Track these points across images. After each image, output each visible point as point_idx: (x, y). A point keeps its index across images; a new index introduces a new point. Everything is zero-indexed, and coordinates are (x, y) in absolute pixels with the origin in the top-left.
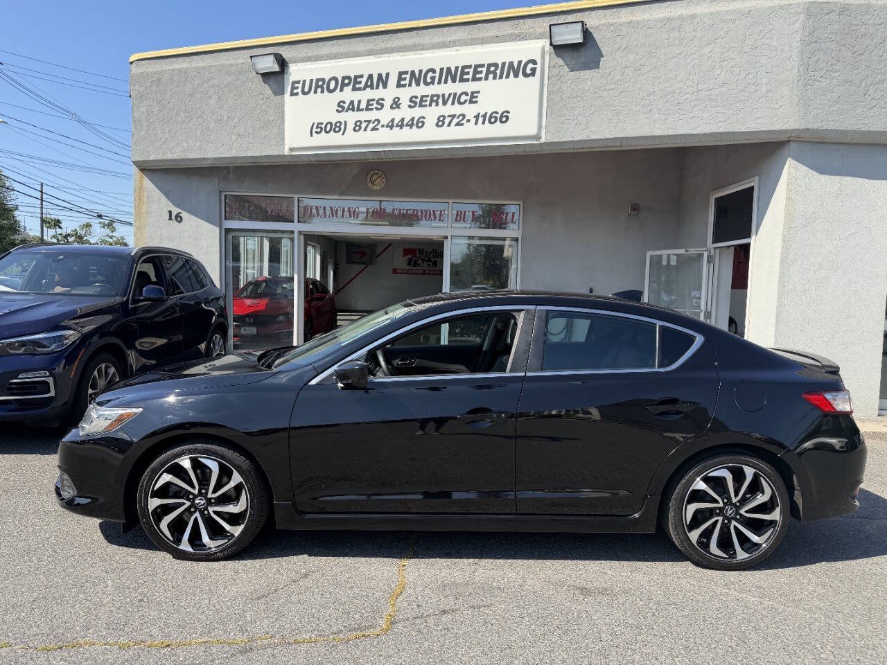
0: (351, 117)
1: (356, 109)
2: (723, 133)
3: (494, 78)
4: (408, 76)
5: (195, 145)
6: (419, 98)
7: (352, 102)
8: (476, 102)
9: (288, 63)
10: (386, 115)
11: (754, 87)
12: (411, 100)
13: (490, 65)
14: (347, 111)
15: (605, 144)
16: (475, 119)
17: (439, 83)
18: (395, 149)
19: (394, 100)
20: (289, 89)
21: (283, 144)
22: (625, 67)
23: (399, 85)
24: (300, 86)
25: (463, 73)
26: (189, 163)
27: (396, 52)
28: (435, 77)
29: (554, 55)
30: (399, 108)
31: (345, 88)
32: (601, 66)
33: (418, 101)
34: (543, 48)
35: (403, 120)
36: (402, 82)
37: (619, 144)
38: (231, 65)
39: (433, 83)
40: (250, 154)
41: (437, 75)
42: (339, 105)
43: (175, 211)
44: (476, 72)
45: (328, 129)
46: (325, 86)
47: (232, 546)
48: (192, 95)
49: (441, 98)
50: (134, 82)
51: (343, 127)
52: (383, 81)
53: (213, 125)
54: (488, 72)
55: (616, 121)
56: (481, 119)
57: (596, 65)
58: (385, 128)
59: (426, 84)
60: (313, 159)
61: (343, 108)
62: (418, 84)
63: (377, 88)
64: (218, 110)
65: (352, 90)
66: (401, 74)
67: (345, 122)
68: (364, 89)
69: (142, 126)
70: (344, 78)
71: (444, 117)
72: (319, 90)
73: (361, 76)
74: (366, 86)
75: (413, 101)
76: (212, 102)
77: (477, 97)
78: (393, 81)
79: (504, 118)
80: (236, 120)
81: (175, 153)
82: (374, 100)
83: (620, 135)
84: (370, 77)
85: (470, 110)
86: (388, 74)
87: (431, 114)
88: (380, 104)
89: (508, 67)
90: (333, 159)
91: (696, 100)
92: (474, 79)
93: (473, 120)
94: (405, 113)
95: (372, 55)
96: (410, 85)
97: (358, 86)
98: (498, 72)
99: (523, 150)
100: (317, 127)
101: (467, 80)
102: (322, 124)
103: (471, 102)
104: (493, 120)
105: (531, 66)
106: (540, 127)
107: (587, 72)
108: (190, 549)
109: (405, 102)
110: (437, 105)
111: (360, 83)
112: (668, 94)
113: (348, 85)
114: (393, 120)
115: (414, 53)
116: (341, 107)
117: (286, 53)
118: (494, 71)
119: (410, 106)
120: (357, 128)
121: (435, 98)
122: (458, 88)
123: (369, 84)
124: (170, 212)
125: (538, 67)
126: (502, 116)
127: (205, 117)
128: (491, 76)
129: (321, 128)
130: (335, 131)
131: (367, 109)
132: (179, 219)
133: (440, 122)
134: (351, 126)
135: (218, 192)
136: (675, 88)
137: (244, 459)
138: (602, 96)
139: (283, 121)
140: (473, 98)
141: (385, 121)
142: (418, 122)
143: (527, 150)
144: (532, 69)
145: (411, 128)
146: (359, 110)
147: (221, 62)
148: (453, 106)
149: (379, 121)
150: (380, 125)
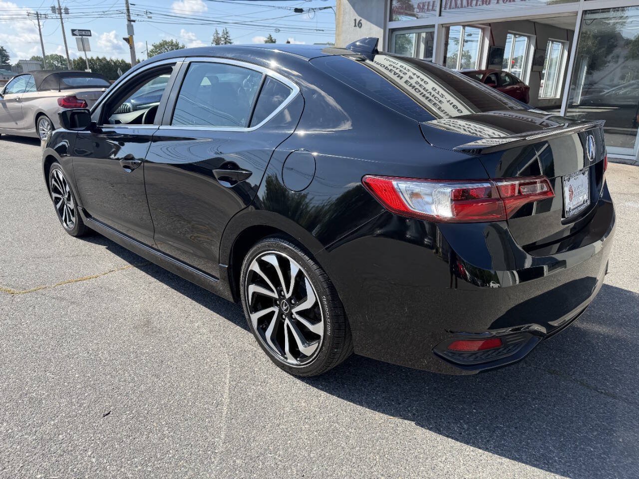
43: (358, 18)
124: (355, 20)
132: (360, 25)
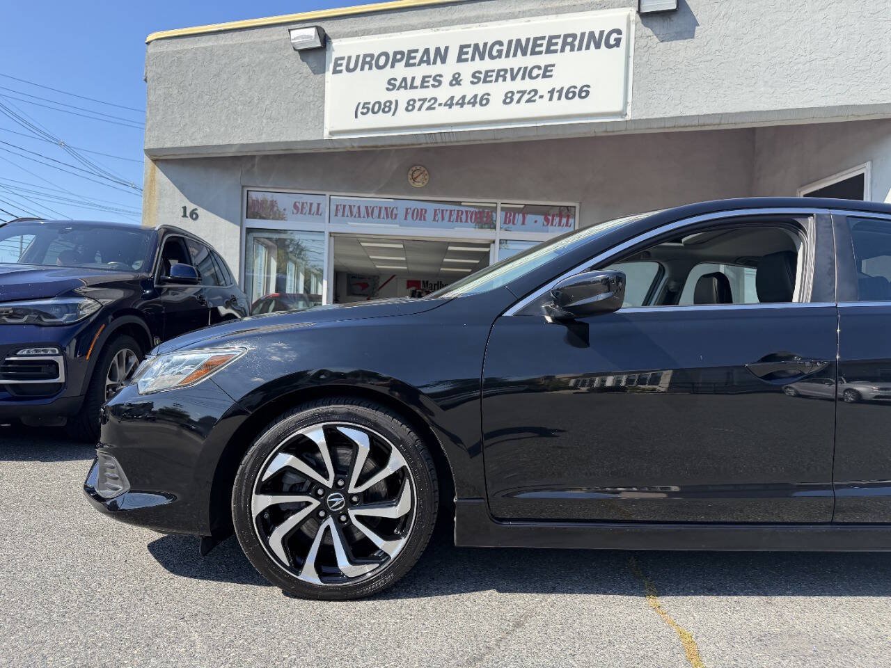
0: (403, 96)
1: (409, 86)
2: (841, 106)
3: (572, 50)
4: (470, 50)
5: (219, 131)
6: (483, 73)
7: (405, 79)
8: (551, 76)
9: (330, 39)
10: (443, 93)
11: (876, 55)
12: (474, 76)
13: (566, 36)
14: (398, 89)
15: (701, 122)
16: (549, 94)
17: (507, 56)
18: (453, 130)
19: (454, 76)
20: (331, 66)
21: (322, 128)
22: (725, 36)
23: (460, 60)
24: (344, 62)
25: (535, 45)
26: (210, 152)
27: (457, 24)
28: (502, 50)
29: (641, 25)
30: (460, 84)
31: (397, 64)
32: (696, 35)
33: (482, 76)
34: (629, 17)
35: (464, 97)
36: (464, 57)
37: (717, 121)
38: (265, 42)
39: (499, 56)
40: (283, 139)
41: (505, 48)
42: (389, 83)
43: (191, 206)
44: (550, 44)
45: (376, 109)
46: (374, 62)
47: (386, 574)
48: (218, 75)
49: (509, 73)
50: (152, 62)
51: (393, 107)
52: (441, 55)
53: (240, 108)
54: (565, 44)
55: (715, 95)
56: (556, 95)
57: (691, 35)
58: (442, 106)
59: (492, 57)
60: (355, 145)
61: (394, 85)
62: (482, 58)
63: (435, 63)
64: (246, 91)
65: (406, 66)
66: (462, 47)
67: (397, 102)
68: (419, 65)
69: (158, 109)
70: (396, 53)
71: (513, 93)
72: (367, 67)
73: (416, 51)
74: (421, 61)
75: (476, 78)
76: (241, 82)
77: (551, 71)
78: (453, 55)
79: (584, 92)
80: (267, 102)
81: (195, 139)
82: (430, 77)
83: (720, 111)
84: (427, 51)
85: (543, 85)
86: (447, 48)
87: (497, 90)
88: (438, 80)
89: (589, 37)
90: (380, 144)
91: (809, 70)
92: (548, 51)
93: (547, 96)
94: (467, 89)
95: (429, 27)
96: (473, 59)
97: (412, 61)
98: (577, 43)
99: (604, 129)
100: (363, 108)
101: (540, 53)
102: (369, 103)
103: (544, 76)
104: (571, 95)
105: (614, 36)
106: (626, 103)
107: (680, 42)
108: (316, 580)
109: (466, 77)
110: (504, 80)
111: (415, 58)
112: (775, 64)
113: (400, 60)
114: (452, 98)
115: (478, 24)
116: (392, 85)
117: (328, 28)
118: (570, 42)
119: (472, 83)
120: (410, 108)
121: (502, 73)
122: (529, 61)
123: (425, 58)
124: (185, 208)
125: (623, 37)
126: (581, 91)
127: (232, 99)
128: (568, 48)
129: (368, 109)
130: (384, 111)
131: (422, 86)
132: (194, 216)
133: (508, 99)
134: (402, 105)
135: (241, 187)
136: (783, 58)
137: (408, 430)
138: (698, 69)
139: (324, 102)
140: (547, 72)
141: (442, 99)
142: (482, 99)
143: (609, 129)
144: (615, 39)
145: (474, 106)
146: (412, 87)
147: (252, 39)
148: (523, 81)
149: (436, 99)
150: (437, 104)
